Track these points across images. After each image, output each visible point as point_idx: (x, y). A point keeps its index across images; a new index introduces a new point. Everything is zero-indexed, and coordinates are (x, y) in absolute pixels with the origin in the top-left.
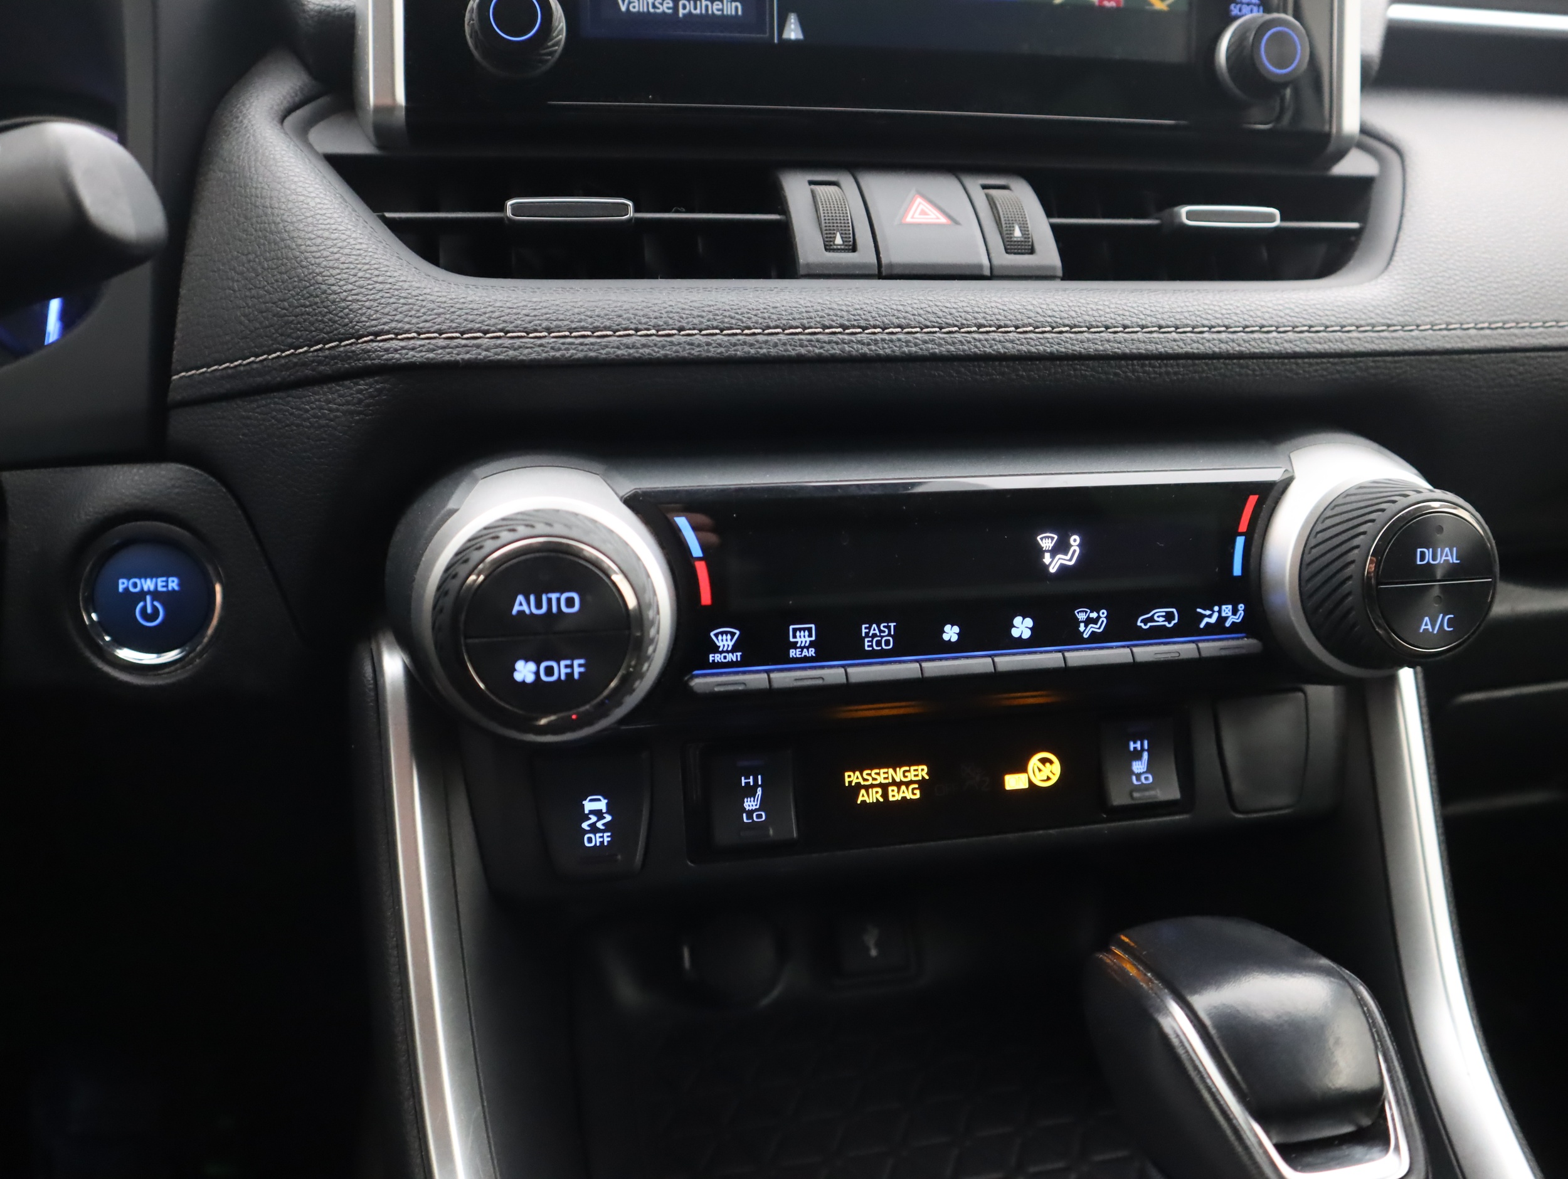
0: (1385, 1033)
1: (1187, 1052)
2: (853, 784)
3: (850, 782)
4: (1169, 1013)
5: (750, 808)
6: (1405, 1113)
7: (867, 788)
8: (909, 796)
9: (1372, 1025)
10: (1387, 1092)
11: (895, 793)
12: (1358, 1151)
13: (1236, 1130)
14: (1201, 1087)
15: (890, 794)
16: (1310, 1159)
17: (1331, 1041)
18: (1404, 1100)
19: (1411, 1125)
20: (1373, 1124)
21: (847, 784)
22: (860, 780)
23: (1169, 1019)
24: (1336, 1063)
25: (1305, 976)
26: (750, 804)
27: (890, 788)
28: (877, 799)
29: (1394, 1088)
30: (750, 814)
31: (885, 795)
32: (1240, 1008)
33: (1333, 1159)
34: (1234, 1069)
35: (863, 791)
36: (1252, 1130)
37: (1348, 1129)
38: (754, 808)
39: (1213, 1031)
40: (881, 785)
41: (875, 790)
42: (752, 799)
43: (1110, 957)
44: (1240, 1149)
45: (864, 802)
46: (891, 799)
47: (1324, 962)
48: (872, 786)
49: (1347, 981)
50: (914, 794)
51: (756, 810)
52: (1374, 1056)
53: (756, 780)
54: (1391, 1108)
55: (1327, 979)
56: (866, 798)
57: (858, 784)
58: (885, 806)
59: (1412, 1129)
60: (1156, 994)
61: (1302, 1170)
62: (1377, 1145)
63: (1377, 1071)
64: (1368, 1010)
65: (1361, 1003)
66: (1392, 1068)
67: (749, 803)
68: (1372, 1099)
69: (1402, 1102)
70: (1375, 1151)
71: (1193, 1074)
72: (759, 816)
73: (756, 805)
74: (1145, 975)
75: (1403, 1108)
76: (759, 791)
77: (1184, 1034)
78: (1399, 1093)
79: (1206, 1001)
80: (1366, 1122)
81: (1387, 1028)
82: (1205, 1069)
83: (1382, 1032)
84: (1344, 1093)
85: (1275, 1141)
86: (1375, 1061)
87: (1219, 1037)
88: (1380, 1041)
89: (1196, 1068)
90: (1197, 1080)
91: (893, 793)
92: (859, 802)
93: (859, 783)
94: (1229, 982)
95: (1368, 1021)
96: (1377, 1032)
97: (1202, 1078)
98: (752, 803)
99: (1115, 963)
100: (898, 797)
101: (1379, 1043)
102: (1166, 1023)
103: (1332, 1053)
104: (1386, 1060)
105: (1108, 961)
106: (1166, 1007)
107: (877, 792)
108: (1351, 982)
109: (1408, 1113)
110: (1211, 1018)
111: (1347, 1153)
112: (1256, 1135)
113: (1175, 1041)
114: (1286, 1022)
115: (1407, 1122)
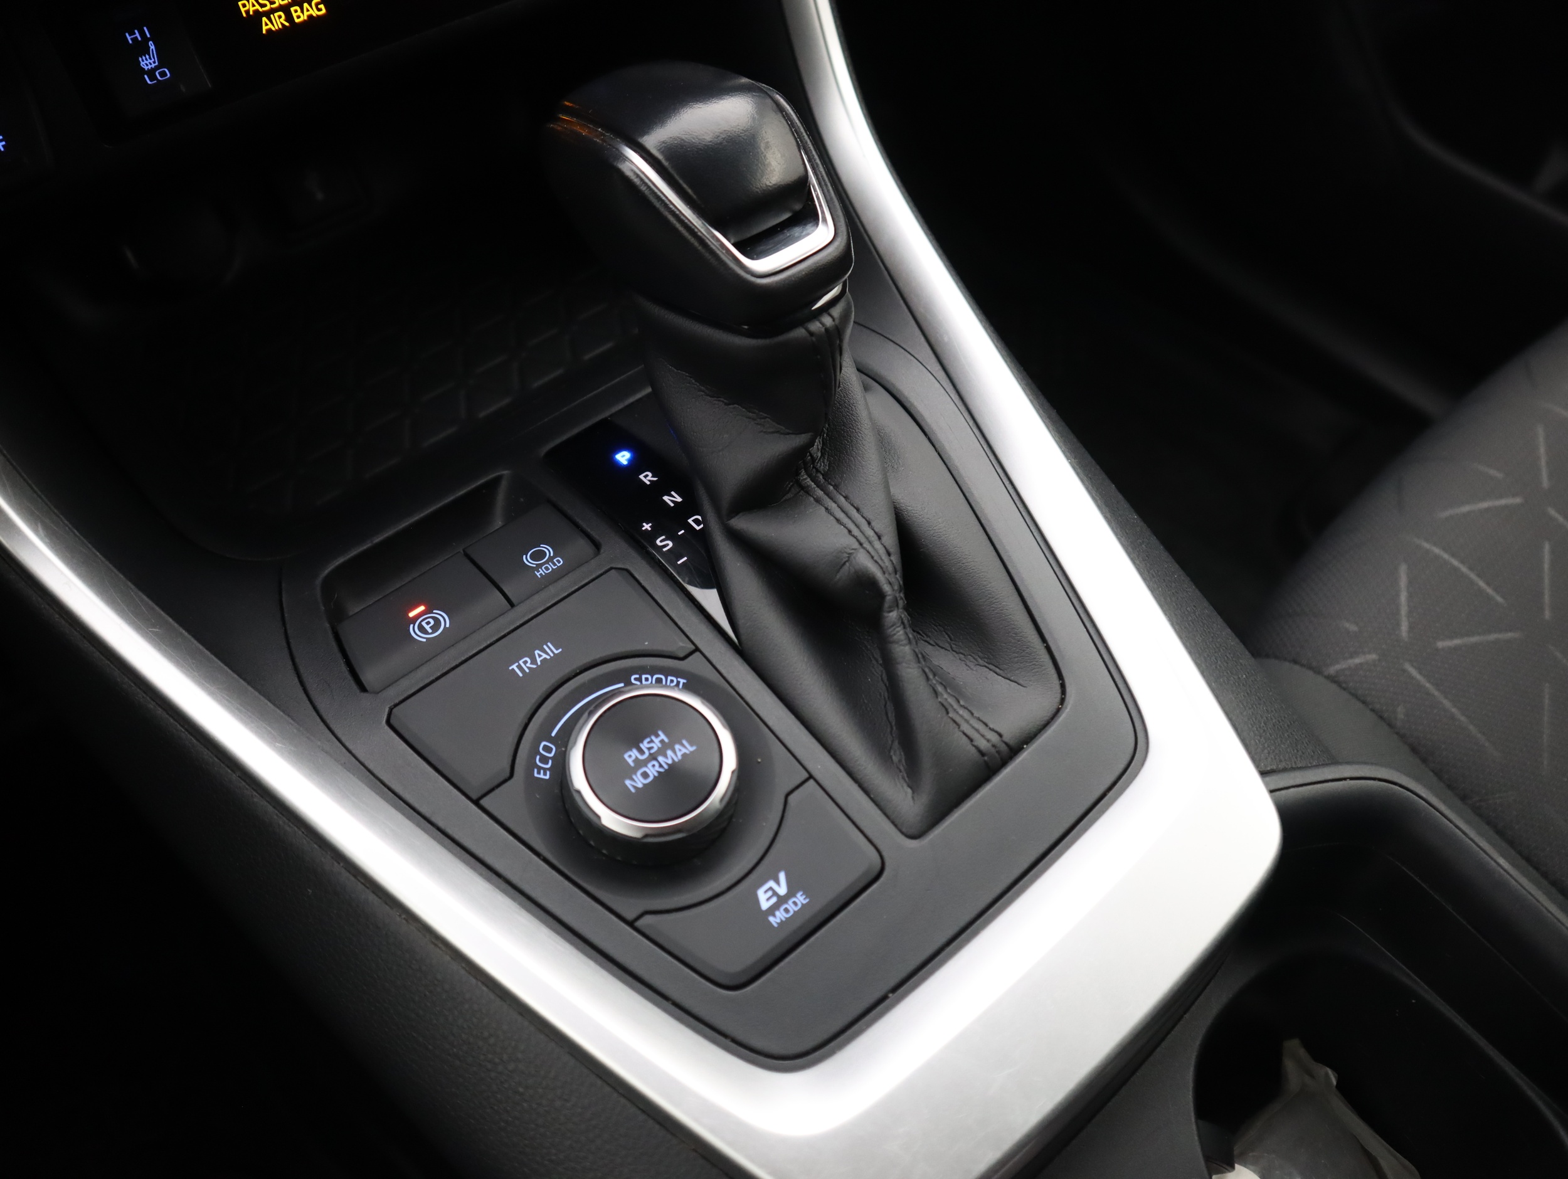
0: (802, 130)
1: (649, 187)
2: (251, 13)
3: (247, 12)
4: (626, 159)
5: (150, 67)
6: (826, 191)
7: (268, 14)
8: (315, 13)
9: (792, 125)
10: (811, 178)
11: (299, 13)
12: (796, 231)
13: (702, 241)
14: (666, 214)
15: (295, 15)
16: (762, 248)
17: (762, 146)
18: (824, 181)
19: (831, 198)
20: (803, 207)
21: (244, 15)
22: (257, 7)
23: (627, 163)
24: (769, 164)
25: (732, 96)
26: (147, 62)
27: (292, 9)
28: (282, 24)
29: (815, 174)
30: (151, 73)
31: (289, 17)
32: (683, 137)
33: (779, 242)
34: (690, 191)
35: (264, 19)
36: (714, 237)
37: (786, 216)
38: (153, 65)
39: (666, 163)
40: (281, 8)
41: (276, 14)
42: (147, 57)
43: (560, 124)
44: (707, 255)
45: (269, 30)
46: (297, 20)
47: (744, 80)
48: (273, 11)
49: (766, 93)
50: (319, 10)
51: (157, 68)
52: (799, 153)
53: (142, 34)
54: (815, 190)
55: (749, 95)
56: (270, 26)
57: (256, 12)
58: (293, 28)
59: (833, 202)
60: (610, 145)
61: (757, 259)
62: (810, 222)
63: (801, 162)
64: (786, 113)
65: (781, 109)
66: (812, 157)
67: (145, 62)
68: (800, 187)
69: (823, 183)
70: (809, 227)
71: (657, 205)
72: (163, 74)
73: (154, 62)
74: (597, 131)
75: (825, 188)
76: (152, 47)
77: (643, 173)
78: (820, 176)
79: (653, 140)
80: (798, 207)
81: (803, 125)
82: (667, 197)
83: (800, 129)
84: (779, 187)
85: (733, 241)
86: (799, 157)
87: (672, 167)
88: (799, 138)
89: (658, 198)
90: (662, 209)
91: (297, 14)
92: (264, 32)
93: (257, 10)
94: (670, 117)
95: (788, 123)
96: (796, 131)
97: (666, 206)
98: (149, 61)
99: (565, 128)
100: (304, 17)
101: (798, 140)
102: (625, 168)
103: (765, 156)
104: (806, 153)
105: (559, 128)
106: (622, 153)
107: (280, 17)
108: (769, 92)
109: (828, 191)
110: (662, 153)
111: (788, 235)
112: (718, 240)
113: (637, 181)
114: (724, 139)
115: (828, 198)
